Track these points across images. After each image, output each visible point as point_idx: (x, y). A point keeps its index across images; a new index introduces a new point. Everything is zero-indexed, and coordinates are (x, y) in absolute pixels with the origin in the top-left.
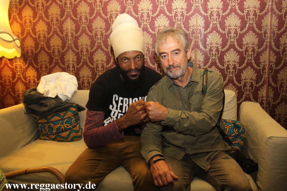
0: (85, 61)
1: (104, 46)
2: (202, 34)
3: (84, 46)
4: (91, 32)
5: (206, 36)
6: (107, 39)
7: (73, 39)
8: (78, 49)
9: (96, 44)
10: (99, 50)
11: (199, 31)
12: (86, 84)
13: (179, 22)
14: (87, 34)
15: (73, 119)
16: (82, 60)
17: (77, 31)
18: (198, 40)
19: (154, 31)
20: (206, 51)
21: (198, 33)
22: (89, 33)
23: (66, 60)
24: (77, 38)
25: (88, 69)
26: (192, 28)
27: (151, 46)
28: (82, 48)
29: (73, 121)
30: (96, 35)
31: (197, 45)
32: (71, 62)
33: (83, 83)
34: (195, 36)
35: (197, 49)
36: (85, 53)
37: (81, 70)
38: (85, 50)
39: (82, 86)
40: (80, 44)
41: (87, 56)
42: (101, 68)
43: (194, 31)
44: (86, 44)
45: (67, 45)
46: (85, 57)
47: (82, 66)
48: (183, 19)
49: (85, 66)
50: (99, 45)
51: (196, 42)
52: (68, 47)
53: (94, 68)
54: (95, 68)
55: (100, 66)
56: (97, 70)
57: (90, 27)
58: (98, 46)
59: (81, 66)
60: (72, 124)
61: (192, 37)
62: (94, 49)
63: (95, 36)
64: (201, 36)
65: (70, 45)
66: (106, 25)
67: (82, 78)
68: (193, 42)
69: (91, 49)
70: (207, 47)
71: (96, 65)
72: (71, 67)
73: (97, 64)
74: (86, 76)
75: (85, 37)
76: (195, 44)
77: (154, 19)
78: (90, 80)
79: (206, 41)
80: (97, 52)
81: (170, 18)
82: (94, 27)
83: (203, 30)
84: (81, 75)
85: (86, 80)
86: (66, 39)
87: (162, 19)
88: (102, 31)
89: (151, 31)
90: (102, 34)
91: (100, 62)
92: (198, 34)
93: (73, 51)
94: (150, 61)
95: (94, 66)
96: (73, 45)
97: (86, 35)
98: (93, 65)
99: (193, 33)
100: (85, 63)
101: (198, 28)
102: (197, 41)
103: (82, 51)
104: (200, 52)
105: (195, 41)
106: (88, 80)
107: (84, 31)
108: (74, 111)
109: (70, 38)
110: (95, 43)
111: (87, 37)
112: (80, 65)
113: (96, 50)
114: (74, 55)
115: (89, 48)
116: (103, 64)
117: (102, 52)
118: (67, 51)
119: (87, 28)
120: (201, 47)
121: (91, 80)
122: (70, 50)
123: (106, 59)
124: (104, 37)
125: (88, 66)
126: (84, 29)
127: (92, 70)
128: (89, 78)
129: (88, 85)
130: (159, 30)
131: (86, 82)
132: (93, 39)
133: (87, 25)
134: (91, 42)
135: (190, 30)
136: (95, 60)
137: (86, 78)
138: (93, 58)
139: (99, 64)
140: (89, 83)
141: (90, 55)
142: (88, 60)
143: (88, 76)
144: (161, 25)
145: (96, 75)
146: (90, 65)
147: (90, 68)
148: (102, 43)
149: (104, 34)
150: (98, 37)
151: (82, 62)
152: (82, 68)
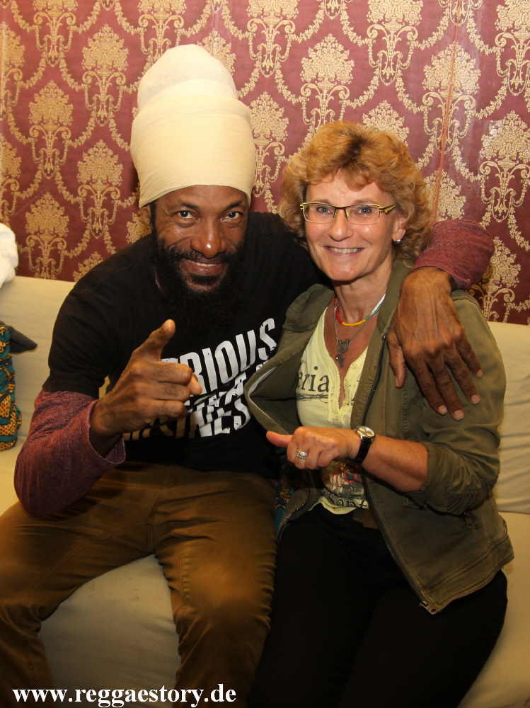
0: (48, 178)
1: (118, 132)
2: (468, 120)
3: (51, 127)
4: (78, 77)
5: (479, 128)
6: (131, 110)
7: (13, 98)
8: (28, 136)
9: (92, 122)
10: (101, 143)
11: (455, 107)
12: (46, 259)
13: (388, 71)
14: (62, 84)
16: (39, 175)
17: (28, 69)
18: (449, 140)
19: (298, 94)
20: (476, 182)
21: (453, 114)
22: (70, 81)
24: (28, 96)
25: (58, 208)
26: (433, 94)
27: (280, 147)
28: (41, 133)
30: (94, 89)
31: (445, 159)
32: (1, 179)
33: (37, 252)
34: (440, 124)
35: (444, 174)
36: (50, 150)
37: (34, 210)
38: (50, 142)
39: (31, 264)
40: (35, 117)
41: (56, 162)
42: (102, 208)
43: (440, 106)
44: (56, 118)
46: (49, 166)
47: (38, 195)
48: (404, 60)
49: (48, 196)
50: (102, 125)
51: (441, 149)
53: (77, 204)
54: (81, 207)
55: (99, 200)
56: (86, 215)
57: (74, 60)
58: (97, 129)
59: (35, 193)
61: (431, 126)
62: (83, 139)
63: (91, 93)
64: (461, 128)
65: (1, 119)
66: (130, 57)
67: (35, 237)
68: (431, 146)
69: (73, 139)
70: (481, 169)
71: (85, 194)
73: (89, 193)
74: (49, 231)
75: (54, 95)
76: (440, 155)
77: (300, 51)
78: (59, 248)
79: (478, 145)
80: (91, 151)
81: (357, 54)
82: (88, 62)
83: (470, 105)
84: (31, 227)
85: (46, 242)
87: (329, 52)
88: (115, 78)
89: (286, 93)
90: (113, 90)
91: (99, 187)
92: (452, 119)
93: (10, 138)
94: (273, 198)
95: (78, 199)
96: (11, 118)
97: (60, 88)
98: (75, 194)
99: (435, 111)
100: (48, 186)
101: (455, 95)
102: (448, 145)
103: (41, 143)
104: (453, 183)
105: (440, 144)
106: (56, 244)
110: (89, 117)
111: (62, 97)
112: (31, 191)
113: (89, 144)
114: (13, 153)
115: (66, 136)
116: (108, 195)
117: (111, 152)
119: (63, 64)
120: (458, 168)
121: (65, 247)
122: (1, 137)
123: (122, 178)
124: (120, 99)
125: (57, 196)
126: (53, 66)
127: (71, 210)
128: (58, 240)
129: (54, 263)
130: (314, 92)
131: (46, 252)
132: (82, 103)
133: (66, 54)
134: (74, 114)
135: (424, 101)
136: (83, 176)
137: (46, 238)
138: (76, 172)
139: (96, 193)
140: (55, 254)
141: (67, 158)
142: (59, 177)
143: (56, 232)
144: (322, 75)
145: (84, 230)
146: (66, 194)
147: (63, 203)
148: (112, 121)
149: (123, 88)
150: (98, 99)
151: (37, 181)
152: (38, 203)
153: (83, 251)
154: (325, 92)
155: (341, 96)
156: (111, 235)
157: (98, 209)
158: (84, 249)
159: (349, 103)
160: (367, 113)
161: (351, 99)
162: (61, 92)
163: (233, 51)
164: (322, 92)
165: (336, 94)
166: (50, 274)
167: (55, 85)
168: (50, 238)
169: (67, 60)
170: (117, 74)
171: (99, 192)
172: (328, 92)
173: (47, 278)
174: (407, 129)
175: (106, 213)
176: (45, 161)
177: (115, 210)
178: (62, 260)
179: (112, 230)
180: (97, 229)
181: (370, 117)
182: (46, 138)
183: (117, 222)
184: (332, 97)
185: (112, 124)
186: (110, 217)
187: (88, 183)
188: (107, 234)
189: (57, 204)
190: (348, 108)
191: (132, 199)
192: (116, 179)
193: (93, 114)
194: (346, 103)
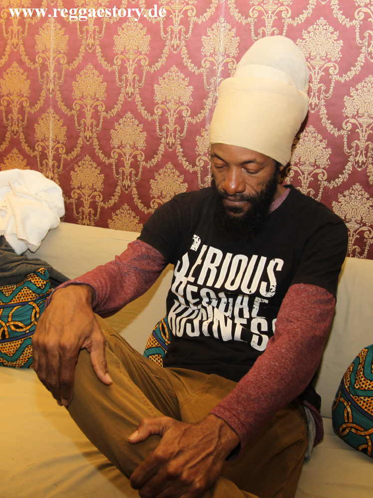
0: (88, 143)
1: (143, 105)
3: (89, 102)
4: (110, 61)
6: (153, 86)
7: (60, 78)
8: (71, 109)
9: (121, 97)
10: (129, 114)
12: (87, 209)
14: (97, 66)
15: (34, 308)
16: (80, 141)
17: (71, 54)
22: (104, 64)
23: (38, 135)
24: (72, 76)
25: (96, 168)
28: (82, 107)
29: (33, 315)
30: (123, 70)
32: (51, 144)
33: (80, 204)
36: (88, 121)
37: (77, 169)
38: (89, 113)
39: (75, 213)
40: (77, 94)
41: (94, 130)
42: (130, 167)
44: (92, 94)
45: (43, 93)
46: (88, 134)
47: (80, 157)
49: (88, 157)
50: (130, 100)
52: (47, 100)
53: (111, 165)
54: (114, 167)
55: (128, 162)
56: (118, 173)
57: (107, 47)
58: (126, 103)
59: (78, 156)
60: (31, 322)
62: (115, 111)
63: (121, 73)
65: (51, 96)
66: (151, 42)
67: (78, 191)
69: (106, 111)
71: (116, 157)
72: (51, 156)
73: (120, 155)
74: (89, 187)
75: (92, 75)
78: (97, 200)
80: (121, 121)
81: (345, 34)
82: (118, 48)
84: (75, 183)
85: (87, 196)
86: (43, 77)
88: (140, 60)
90: (139, 70)
91: (128, 150)
93: (57, 111)
95: (111, 160)
96: (59, 95)
97: (96, 69)
98: (109, 157)
100: (88, 150)
103: (81, 115)
106: (94, 197)
107: (90, 57)
108: (39, 287)
109: (52, 75)
110: (119, 93)
111: (98, 76)
112: (74, 153)
113: (120, 116)
114: (60, 123)
115: (102, 109)
116: (135, 157)
117: (137, 122)
118: (43, 110)
119: (99, 49)
121: (101, 199)
122: (51, 110)
123: (146, 143)
124: (144, 77)
125: (95, 158)
126: (90, 51)
127: (105, 169)
128: (96, 193)
129: (93, 212)
131: (87, 204)
132: (114, 81)
133: (100, 41)
134: (108, 90)
136: (115, 142)
137: (87, 191)
138: (109, 138)
139: (125, 155)
140: (93, 205)
141: (102, 127)
142: (96, 142)
143: (94, 187)
144: (315, 54)
145: (116, 185)
146: (101, 156)
147: (100, 163)
148: (138, 96)
149: (146, 69)
150: (126, 78)
151: (79, 146)
152: (80, 163)
153: (115, 203)
154: (317, 68)
155: (331, 71)
156: (137, 190)
157: (127, 169)
158: (116, 201)
159: (338, 78)
160: (354, 87)
161: (340, 74)
162: (97, 73)
163: (237, 35)
164: (314, 68)
165: (326, 70)
166: (90, 221)
167: (92, 67)
168: (90, 192)
169: (102, 46)
170: (141, 57)
171: (128, 155)
172: (320, 69)
173: (88, 225)
175: (134, 172)
176: (85, 130)
177: (141, 170)
178: (99, 210)
179: (139, 186)
180: (127, 185)
181: (357, 90)
182: (86, 111)
183: (142, 180)
184: (323, 73)
185: (138, 98)
186: (136, 175)
187: (119, 148)
188: (134, 189)
189: (95, 165)
190: (337, 82)
191: (155, 161)
192: (141, 144)
193: (123, 90)
194: (335, 77)
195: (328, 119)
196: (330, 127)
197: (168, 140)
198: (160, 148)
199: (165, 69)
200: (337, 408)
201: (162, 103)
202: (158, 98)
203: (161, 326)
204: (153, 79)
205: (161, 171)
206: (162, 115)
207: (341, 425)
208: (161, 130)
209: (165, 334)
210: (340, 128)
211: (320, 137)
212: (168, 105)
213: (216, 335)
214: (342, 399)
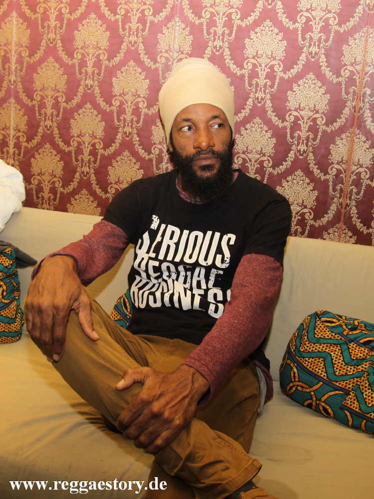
0: (48, 132)
1: (101, 97)
3: (50, 93)
4: (71, 55)
6: (111, 80)
7: (21, 70)
8: (32, 99)
9: (81, 89)
10: (88, 105)
11: (367, 79)
12: (46, 194)
13: (314, 49)
14: (58, 60)
16: (41, 130)
17: (33, 48)
18: (361, 105)
19: (242, 67)
21: (365, 84)
22: (65, 57)
24: (33, 68)
25: (56, 155)
26: (349, 68)
28: (43, 98)
30: (83, 64)
31: (358, 119)
32: (12, 132)
33: (40, 189)
34: (354, 92)
35: (357, 131)
36: (49, 110)
37: (37, 156)
38: (49, 104)
39: (35, 198)
40: (38, 85)
41: (54, 120)
42: (89, 155)
43: (355, 77)
44: (54, 86)
45: (5, 84)
46: (48, 124)
47: (40, 145)
48: (326, 41)
49: (48, 146)
50: (89, 91)
51: (355, 111)
52: (8, 91)
53: (70, 152)
54: (73, 154)
55: (86, 150)
56: (77, 160)
57: (68, 42)
58: (85, 94)
59: (38, 144)
61: (347, 93)
62: (75, 102)
63: (81, 67)
65: (12, 87)
66: (111, 38)
67: (39, 178)
68: (347, 109)
69: (66, 102)
71: (76, 145)
72: (11, 143)
73: (79, 144)
74: (49, 174)
75: (53, 68)
76: (354, 116)
77: (244, 33)
78: (57, 186)
80: (80, 111)
81: (289, 36)
82: (78, 43)
84: (35, 169)
85: (46, 182)
86: (4, 69)
87: (267, 34)
88: (99, 55)
89: (233, 67)
90: (98, 64)
91: (87, 139)
92: (364, 88)
93: (19, 101)
95: (71, 148)
96: (20, 86)
97: (57, 62)
98: (69, 145)
99: (351, 81)
100: (48, 138)
101: (367, 69)
102: (361, 108)
103: (42, 105)
104: (364, 139)
105: (354, 107)
106: (54, 183)
107: (51, 51)
108: (6, 267)
109: (13, 67)
110: (79, 85)
111: (59, 69)
112: (35, 142)
113: (79, 106)
114: (22, 113)
115: (62, 100)
116: (94, 145)
117: (95, 112)
118: (4, 100)
119: (59, 44)
120: (368, 127)
121: (61, 185)
122: (12, 100)
123: (105, 133)
124: (103, 71)
125: (55, 146)
126: (51, 45)
127: (65, 157)
128: (55, 179)
129: (52, 197)
130: (254, 66)
131: (46, 189)
132: (74, 74)
133: (61, 36)
134: (68, 82)
135: (342, 73)
136: (75, 131)
137: (46, 178)
138: (69, 128)
139: (84, 144)
140: (53, 190)
141: (62, 116)
142: (56, 131)
143: (54, 173)
144: (261, 52)
145: (76, 172)
146: (61, 144)
147: (59, 151)
148: (97, 88)
149: (105, 63)
150: (86, 71)
151: (39, 135)
152: (40, 151)
153: (74, 188)
154: (263, 65)
155: (275, 69)
156: (95, 176)
157: (86, 156)
158: (75, 187)
159: (282, 74)
160: (296, 83)
161: (284, 71)
162: (57, 66)
163: (191, 33)
164: (261, 66)
165: (272, 67)
166: (49, 205)
167: (53, 60)
168: (50, 178)
169: (63, 41)
170: (101, 52)
171: (86, 144)
172: (266, 66)
173: (47, 209)
174: (328, 95)
175: (92, 159)
176: (45, 119)
177: (99, 157)
178: (58, 195)
179: (97, 172)
180: (85, 172)
181: (299, 86)
182: (46, 102)
183: (100, 167)
184: (269, 70)
185: (97, 91)
186: (95, 162)
187: (78, 136)
188: (93, 175)
189: (55, 152)
190: (282, 79)
191: (112, 149)
192: (100, 133)
193: (82, 83)
194: (279, 74)
195: (273, 111)
196: (275, 119)
197: (125, 130)
198: (118, 137)
199: (123, 63)
200: (284, 369)
201: (120, 95)
202: (116, 90)
203: (122, 300)
204: (111, 73)
205: (118, 158)
206: (120, 106)
207: (289, 384)
208: (119, 120)
209: (126, 308)
210: (284, 120)
211: (266, 128)
212: (125, 97)
213: (177, 305)
214: (289, 361)
